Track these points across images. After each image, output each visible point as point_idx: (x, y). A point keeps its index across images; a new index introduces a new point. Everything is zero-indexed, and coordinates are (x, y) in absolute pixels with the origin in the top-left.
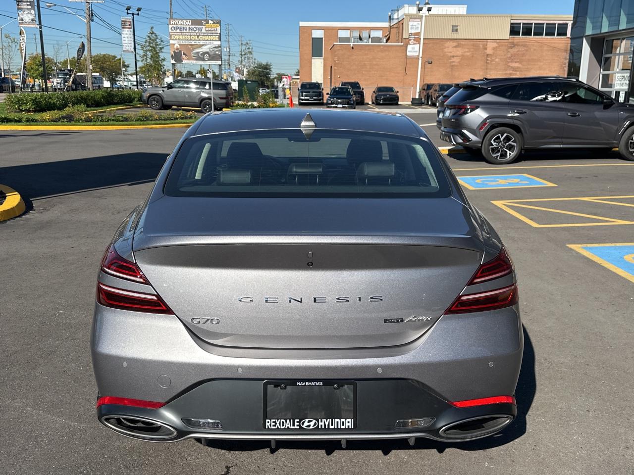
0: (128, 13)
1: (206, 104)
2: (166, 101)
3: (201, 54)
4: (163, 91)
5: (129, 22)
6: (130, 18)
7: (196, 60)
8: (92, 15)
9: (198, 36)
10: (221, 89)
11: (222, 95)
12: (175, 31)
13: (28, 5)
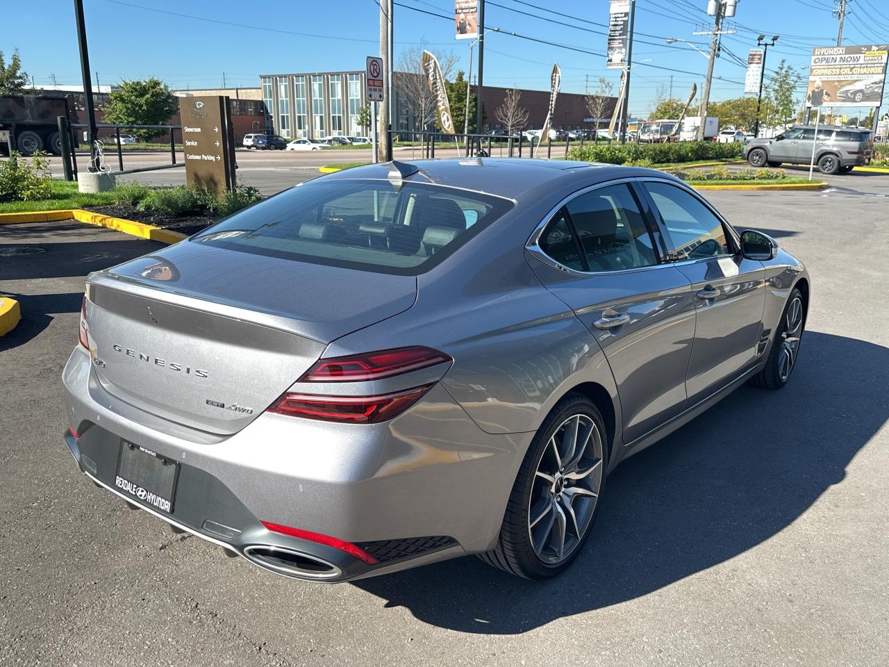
0: (759, 44)
1: (826, 161)
2: (773, 156)
3: (852, 93)
4: (771, 142)
5: (759, 55)
6: (761, 50)
7: (843, 101)
8: (719, 50)
9: (851, 69)
10: (852, 141)
11: (852, 148)
12: (819, 64)
13: (620, 43)
